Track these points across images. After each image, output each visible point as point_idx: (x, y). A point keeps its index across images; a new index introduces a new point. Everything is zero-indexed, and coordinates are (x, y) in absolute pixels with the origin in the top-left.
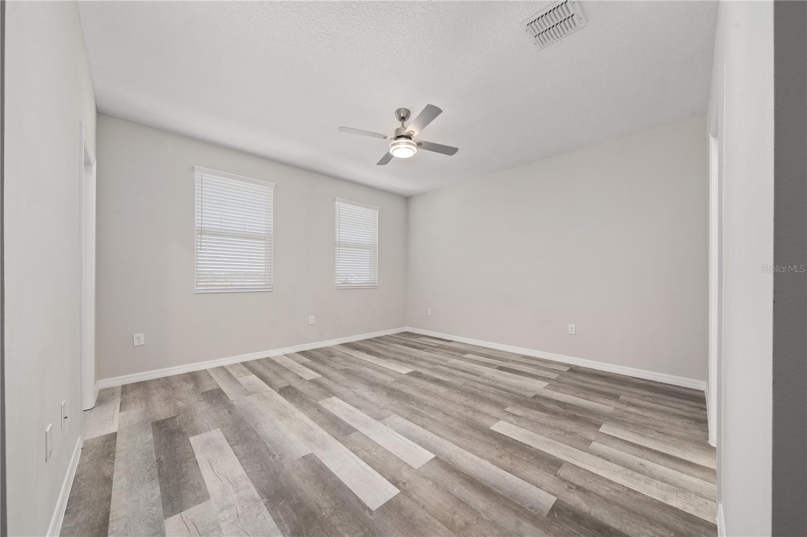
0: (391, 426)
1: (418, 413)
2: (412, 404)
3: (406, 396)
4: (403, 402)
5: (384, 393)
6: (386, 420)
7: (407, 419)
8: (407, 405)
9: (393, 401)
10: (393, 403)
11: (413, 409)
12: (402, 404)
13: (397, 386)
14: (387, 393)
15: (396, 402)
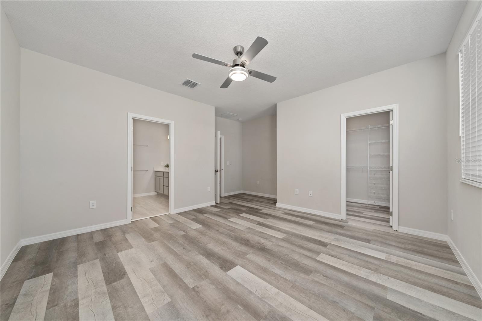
0: (243, 226)
1: (231, 231)
2: (234, 235)
3: (237, 240)
4: (238, 236)
5: (251, 242)
6: (246, 228)
7: (236, 229)
8: (236, 234)
9: (244, 237)
10: (244, 236)
11: (234, 232)
12: (239, 235)
13: (244, 248)
14: (250, 242)
15: (243, 236)
